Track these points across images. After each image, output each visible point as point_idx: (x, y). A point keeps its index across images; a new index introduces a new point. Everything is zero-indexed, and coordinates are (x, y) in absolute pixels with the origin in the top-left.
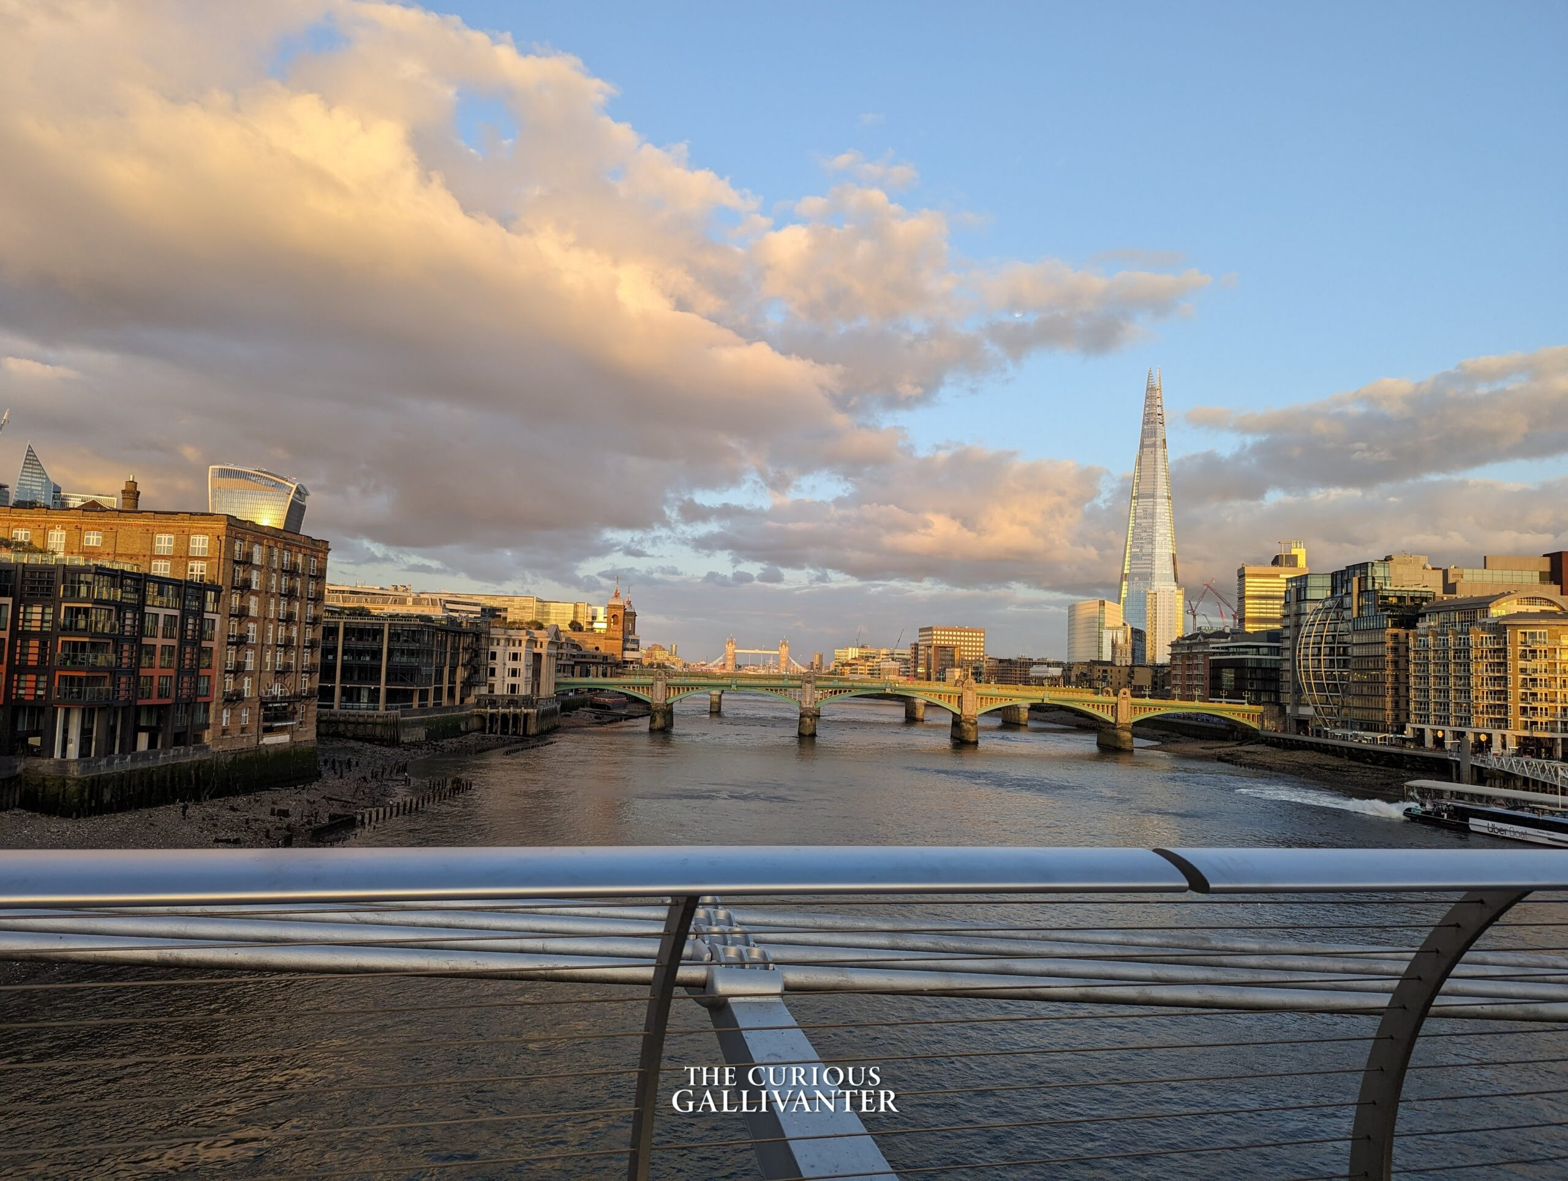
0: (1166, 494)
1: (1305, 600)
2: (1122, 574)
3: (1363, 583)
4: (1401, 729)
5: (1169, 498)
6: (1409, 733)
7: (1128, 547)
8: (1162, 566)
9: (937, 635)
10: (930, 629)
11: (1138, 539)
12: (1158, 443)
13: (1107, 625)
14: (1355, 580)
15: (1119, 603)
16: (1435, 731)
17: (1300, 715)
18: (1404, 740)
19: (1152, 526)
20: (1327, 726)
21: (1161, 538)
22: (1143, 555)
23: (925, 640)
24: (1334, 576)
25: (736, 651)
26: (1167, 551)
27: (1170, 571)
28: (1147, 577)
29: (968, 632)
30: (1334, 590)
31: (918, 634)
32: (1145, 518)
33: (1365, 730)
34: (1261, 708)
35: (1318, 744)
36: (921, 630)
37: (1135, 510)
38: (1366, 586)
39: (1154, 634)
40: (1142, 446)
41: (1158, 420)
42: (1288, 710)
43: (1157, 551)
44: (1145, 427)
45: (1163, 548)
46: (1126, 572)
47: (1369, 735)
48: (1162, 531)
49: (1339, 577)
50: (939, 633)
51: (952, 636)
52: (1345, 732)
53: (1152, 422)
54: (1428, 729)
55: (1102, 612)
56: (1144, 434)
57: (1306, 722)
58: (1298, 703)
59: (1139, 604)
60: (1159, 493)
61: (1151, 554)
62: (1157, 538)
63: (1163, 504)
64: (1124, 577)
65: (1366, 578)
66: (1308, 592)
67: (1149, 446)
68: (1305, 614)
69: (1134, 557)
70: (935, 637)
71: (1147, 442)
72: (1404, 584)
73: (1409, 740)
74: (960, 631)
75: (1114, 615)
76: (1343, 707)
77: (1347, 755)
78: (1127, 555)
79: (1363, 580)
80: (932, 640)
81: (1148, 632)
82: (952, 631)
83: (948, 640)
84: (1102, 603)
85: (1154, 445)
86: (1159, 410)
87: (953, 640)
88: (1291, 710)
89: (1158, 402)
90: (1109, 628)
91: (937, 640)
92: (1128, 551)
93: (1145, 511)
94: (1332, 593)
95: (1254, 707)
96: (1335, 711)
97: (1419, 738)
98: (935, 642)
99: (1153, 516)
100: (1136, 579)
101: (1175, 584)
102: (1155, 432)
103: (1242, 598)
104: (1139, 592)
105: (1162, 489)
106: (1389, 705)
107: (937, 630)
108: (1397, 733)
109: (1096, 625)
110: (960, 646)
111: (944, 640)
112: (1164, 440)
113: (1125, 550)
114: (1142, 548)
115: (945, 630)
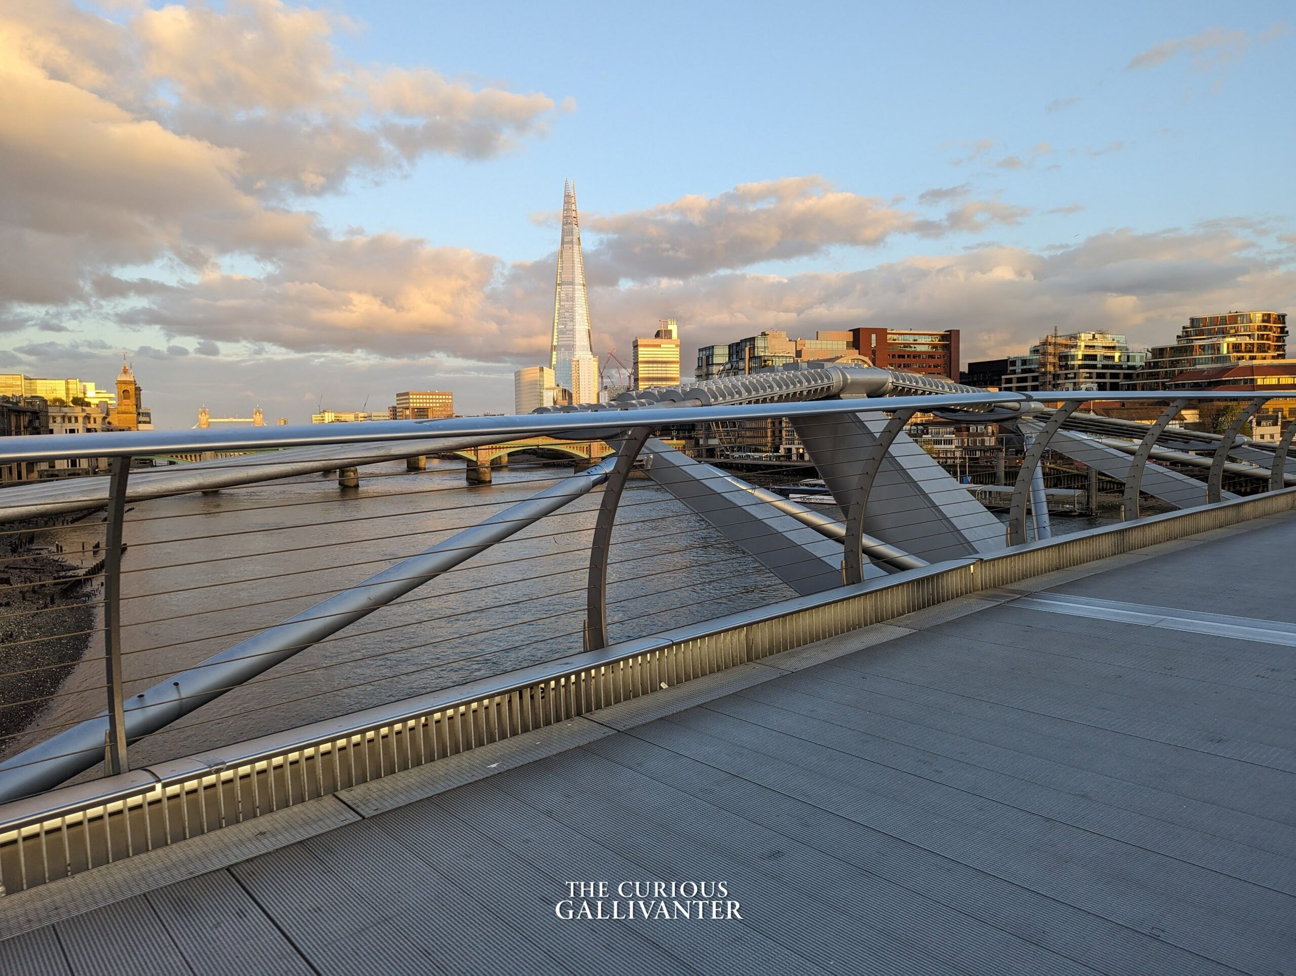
0: (581, 282)
1: (713, 364)
2: (552, 346)
3: (752, 352)
4: (777, 449)
5: (584, 285)
6: (782, 452)
7: (556, 324)
8: (581, 339)
9: (413, 399)
10: (407, 394)
11: (563, 318)
12: (574, 240)
13: (545, 386)
14: (747, 349)
15: (551, 368)
16: (798, 449)
17: (709, 445)
18: (779, 457)
19: (572, 308)
20: (728, 451)
21: (580, 317)
22: (567, 331)
23: (403, 404)
24: (730, 346)
25: (210, 420)
26: (583, 327)
27: (587, 343)
28: (570, 348)
29: (439, 395)
30: (730, 355)
31: (396, 398)
32: (568, 301)
33: (753, 452)
34: (683, 442)
35: (726, 463)
36: (398, 395)
37: (560, 294)
38: (754, 353)
39: (578, 392)
40: (563, 243)
41: (574, 222)
42: (701, 442)
43: (577, 327)
44: (565, 227)
45: (581, 326)
46: (555, 344)
47: (757, 455)
48: (580, 312)
49: (734, 347)
50: (415, 397)
51: (426, 399)
52: (740, 454)
53: (569, 222)
54: (793, 447)
55: (542, 376)
56: (565, 233)
57: (714, 450)
58: (708, 437)
59: (567, 370)
60: (576, 281)
61: (573, 330)
62: (577, 317)
63: (580, 290)
64: (553, 348)
65: (754, 347)
66: (714, 359)
67: (568, 243)
68: (712, 374)
69: (561, 332)
70: (411, 401)
71: (567, 239)
72: (776, 351)
73: (783, 456)
74: (432, 395)
75: (549, 377)
76: (738, 437)
77: (745, 469)
78: (555, 330)
79: (753, 348)
80: (409, 403)
81: (573, 391)
82: (426, 395)
83: (423, 403)
84: (542, 370)
85: (572, 242)
86: (574, 214)
87: (426, 403)
88: (704, 441)
89: (573, 208)
90: (547, 389)
91: (413, 403)
92: (555, 327)
93: (567, 295)
94: (729, 359)
95: (679, 442)
96: (733, 440)
97: (788, 456)
98: (411, 405)
99: (573, 299)
100: (563, 349)
101: (590, 353)
102: (572, 232)
103: (636, 363)
104: (565, 360)
105: (579, 278)
106: (769, 434)
107: (413, 395)
108: (774, 452)
109: (537, 387)
110: (433, 407)
111: (420, 403)
112: (579, 238)
113: (554, 326)
114: (566, 325)
115: (420, 395)
